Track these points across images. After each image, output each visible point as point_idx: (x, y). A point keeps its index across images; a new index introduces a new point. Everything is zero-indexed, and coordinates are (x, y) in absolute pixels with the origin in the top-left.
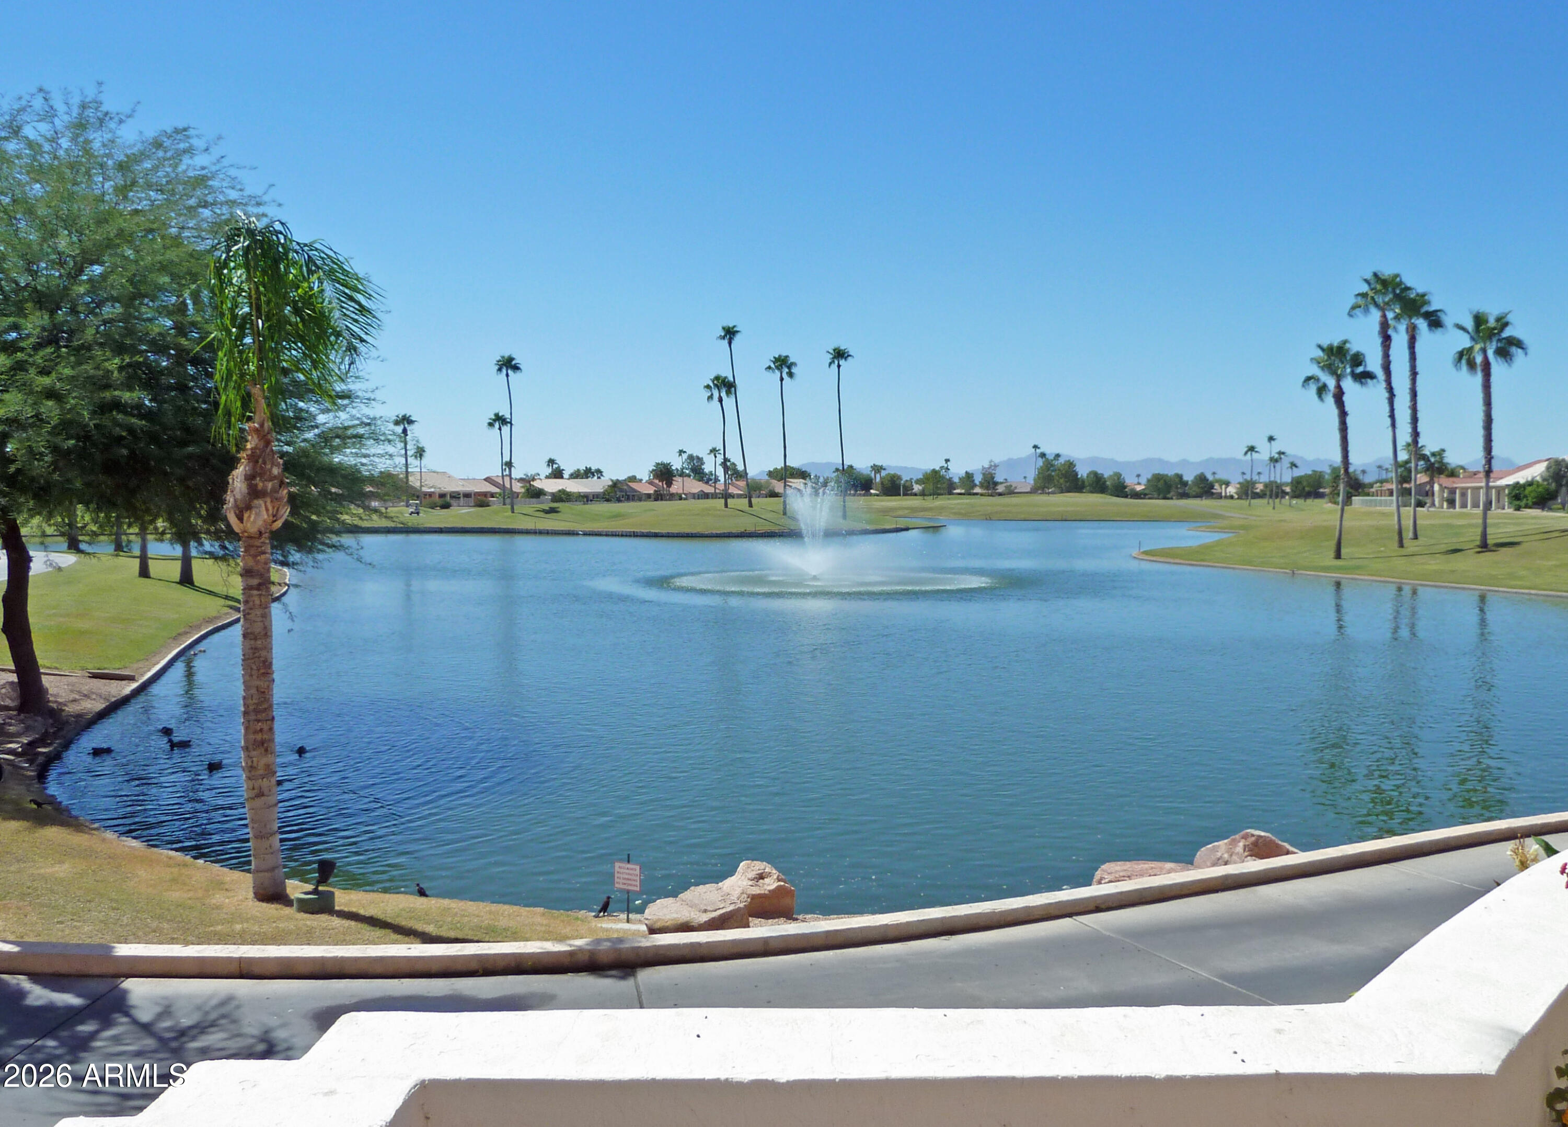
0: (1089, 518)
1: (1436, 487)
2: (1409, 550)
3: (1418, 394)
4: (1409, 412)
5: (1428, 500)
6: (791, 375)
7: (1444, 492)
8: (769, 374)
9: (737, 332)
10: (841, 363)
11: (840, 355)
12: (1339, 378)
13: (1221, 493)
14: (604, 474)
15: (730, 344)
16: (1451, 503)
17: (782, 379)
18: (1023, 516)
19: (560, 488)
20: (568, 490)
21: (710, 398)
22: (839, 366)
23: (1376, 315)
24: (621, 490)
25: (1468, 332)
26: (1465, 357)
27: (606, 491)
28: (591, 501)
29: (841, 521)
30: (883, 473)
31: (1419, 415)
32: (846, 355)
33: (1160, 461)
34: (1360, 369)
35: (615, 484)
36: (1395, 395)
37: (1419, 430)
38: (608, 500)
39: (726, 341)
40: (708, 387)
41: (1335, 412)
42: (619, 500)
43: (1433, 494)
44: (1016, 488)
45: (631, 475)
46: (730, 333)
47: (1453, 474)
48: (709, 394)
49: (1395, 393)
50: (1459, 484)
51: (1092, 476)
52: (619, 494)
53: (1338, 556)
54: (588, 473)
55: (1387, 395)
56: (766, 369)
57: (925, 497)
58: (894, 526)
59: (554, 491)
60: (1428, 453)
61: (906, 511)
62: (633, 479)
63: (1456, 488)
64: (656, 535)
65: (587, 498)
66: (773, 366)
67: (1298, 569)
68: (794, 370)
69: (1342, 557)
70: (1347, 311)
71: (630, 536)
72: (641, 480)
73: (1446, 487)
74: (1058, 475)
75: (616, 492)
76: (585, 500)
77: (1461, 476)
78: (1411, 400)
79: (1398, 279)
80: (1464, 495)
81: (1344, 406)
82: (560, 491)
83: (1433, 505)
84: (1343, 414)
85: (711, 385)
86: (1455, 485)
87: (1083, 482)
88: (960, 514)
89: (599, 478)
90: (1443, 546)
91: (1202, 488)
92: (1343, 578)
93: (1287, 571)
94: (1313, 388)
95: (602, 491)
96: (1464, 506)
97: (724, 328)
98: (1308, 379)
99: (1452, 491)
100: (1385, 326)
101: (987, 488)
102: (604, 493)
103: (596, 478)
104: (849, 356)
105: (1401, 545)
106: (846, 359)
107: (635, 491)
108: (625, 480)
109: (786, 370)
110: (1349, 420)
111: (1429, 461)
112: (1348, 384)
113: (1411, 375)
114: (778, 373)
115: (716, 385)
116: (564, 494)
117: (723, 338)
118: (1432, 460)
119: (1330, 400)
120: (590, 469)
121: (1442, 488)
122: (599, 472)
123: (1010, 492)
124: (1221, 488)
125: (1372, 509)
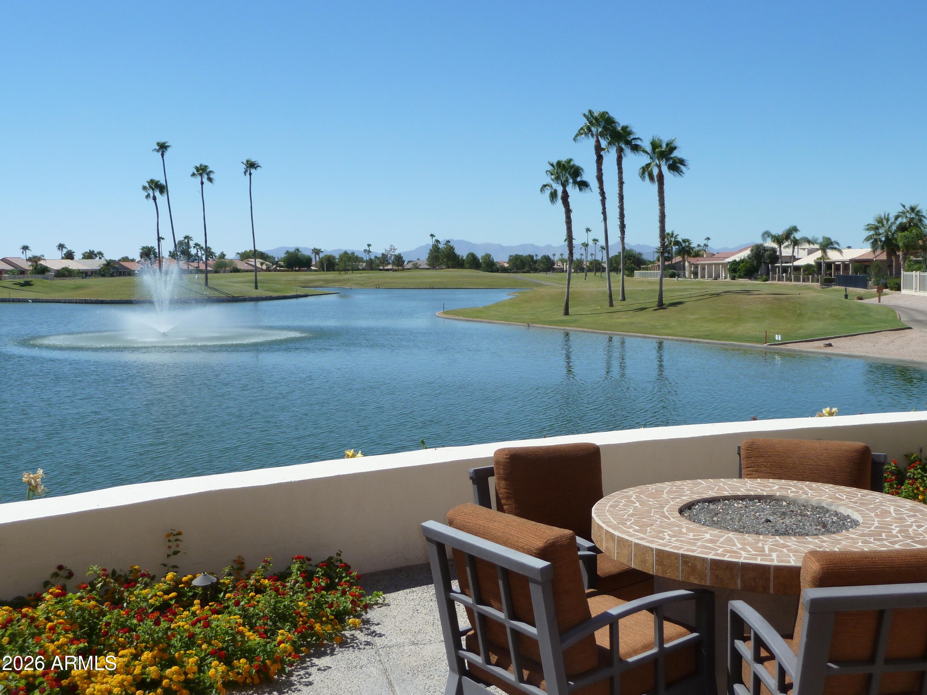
0: (450, 286)
1: (687, 264)
2: (615, 308)
3: (624, 197)
4: (618, 210)
5: (682, 273)
6: (210, 180)
7: (691, 267)
8: (193, 179)
9: (168, 146)
10: (252, 172)
11: (251, 165)
12: (564, 185)
13: (563, 268)
14: (104, 255)
15: (163, 155)
16: (696, 274)
17: (202, 183)
18: (402, 286)
19: (64, 266)
20: (70, 268)
21: (148, 196)
22: (250, 174)
23: (592, 142)
24: (114, 268)
25: (648, 154)
26: (645, 170)
27: (102, 268)
28: (90, 276)
29: (254, 290)
30: (322, 255)
31: (625, 212)
32: (256, 166)
33: (533, 245)
34: (579, 179)
35: (109, 264)
36: (606, 198)
37: (625, 223)
38: (103, 276)
39: (160, 153)
40: (144, 188)
41: (562, 209)
42: (112, 275)
43: (684, 269)
44: (420, 265)
45: (124, 256)
46: (163, 147)
47: (697, 255)
48: (147, 194)
49: (606, 197)
50: (700, 261)
51: (470, 256)
52: (112, 270)
53: (567, 313)
54: (90, 255)
55: (600, 198)
56: (191, 175)
57: (341, 272)
58: (295, 294)
59: (59, 269)
60: (681, 240)
61: (322, 283)
62: (126, 259)
63: (698, 264)
64: (102, 302)
65: (85, 274)
66: (196, 172)
67: (533, 323)
68: (212, 176)
69: (570, 314)
70: (573, 138)
71: (82, 303)
72: (133, 260)
73: (692, 264)
74: (442, 256)
75: (109, 269)
76: (84, 275)
77: (705, 256)
78: (620, 202)
79: (607, 115)
80: (703, 269)
81: (569, 206)
82: (63, 268)
83: (685, 276)
84: (568, 211)
85: (147, 186)
86: (698, 263)
87: (463, 260)
88: (360, 284)
89: (100, 258)
90: (638, 305)
91: (547, 265)
92: (571, 330)
93: (525, 324)
94: (548, 192)
95: (99, 268)
96: (703, 277)
97: (158, 144)
98: (545, 186)
99: (696, 266)
100: (598, 149)
101: (398, 265)
102: (100, 270)
103: (98, 258)
104: (257, 166)
105: (611, 305)
106: (256, 168)
107: (127, 268)
108: (120, 260)
109: (205, 176)
110: (572, 215)
111: (681, 245)
112: (572, 190)
113: (619, 184)
114: (199, 178)
115: (151, 187)
116: (67, 271)
117: (158, 151)
118: (684, 245)
119: (559, 202)
120: (93, 252)
121: (691, 265)
122: (100, 253)
123: (416, 267)
124: (563, 265)
125: (644, 279)
